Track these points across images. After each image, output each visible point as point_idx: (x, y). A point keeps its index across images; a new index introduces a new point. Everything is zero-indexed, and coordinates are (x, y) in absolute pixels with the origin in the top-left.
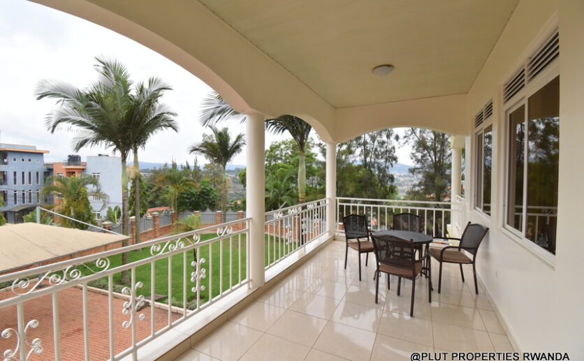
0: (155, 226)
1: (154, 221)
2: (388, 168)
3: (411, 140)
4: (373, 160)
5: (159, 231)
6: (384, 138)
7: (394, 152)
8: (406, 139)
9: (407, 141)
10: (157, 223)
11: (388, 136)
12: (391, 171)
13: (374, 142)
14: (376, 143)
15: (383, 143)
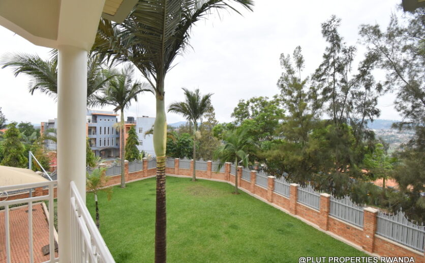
0: (144, 168)
1: (143, 164)
2: (366, 123)
3: (396, 86)
4: (345, 114)
5: (147, 172)
6: (362, 89)
7: (376, 104)
8: (388, 85)
9: (389, 88)
10: (145, 166)
11: (368, 87)
12: (370, 127)
13: (346, 93)
14: (349, 96)
15: (361, 94)
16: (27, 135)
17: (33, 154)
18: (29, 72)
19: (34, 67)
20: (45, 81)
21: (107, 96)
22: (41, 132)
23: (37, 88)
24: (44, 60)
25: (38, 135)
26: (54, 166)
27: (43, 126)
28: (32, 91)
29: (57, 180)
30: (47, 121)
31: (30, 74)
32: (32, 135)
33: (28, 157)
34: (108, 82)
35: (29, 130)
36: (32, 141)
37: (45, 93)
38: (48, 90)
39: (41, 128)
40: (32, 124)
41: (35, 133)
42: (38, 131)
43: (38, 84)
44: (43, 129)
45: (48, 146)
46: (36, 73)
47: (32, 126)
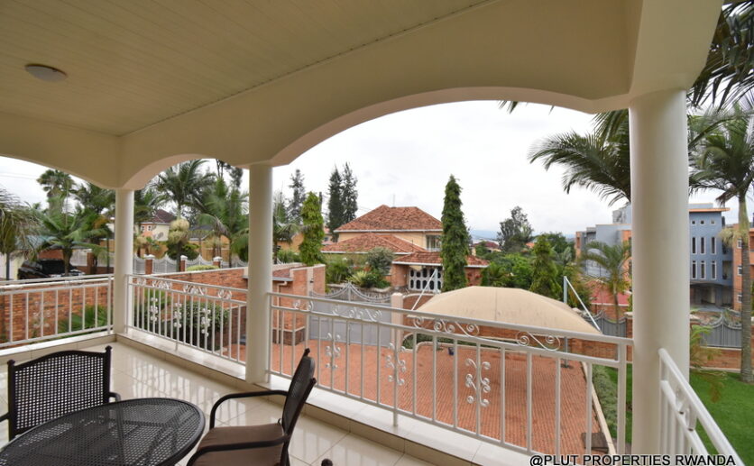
16: (559, 251)
17: (569, 279)
18: (564, 159)
19: (570, 150)
20: (586, 167)
21: (699, 171)
22: (575, 247)
23: (574, 181)
24: (582, 135)
25: (573, 252)
26: (598, 304)
27: (578, 238)
28: (568, 188)
29: (633, 339)
30: (585, 230)
31: (564, 162)
32: (565, 252)
33: (562, 286)
34: (704, 139)
35: (560, 244)
36: (566, 262)
37: (585, 186)
38: (589, 181)
39: (576, 241)
40: (564, 235)
41: (568, 249)
42: (572, 245)
43: (576, 175)
44: (578, 242)
45: (586, 269)
46: (572, 159)
47: (563, 238)
